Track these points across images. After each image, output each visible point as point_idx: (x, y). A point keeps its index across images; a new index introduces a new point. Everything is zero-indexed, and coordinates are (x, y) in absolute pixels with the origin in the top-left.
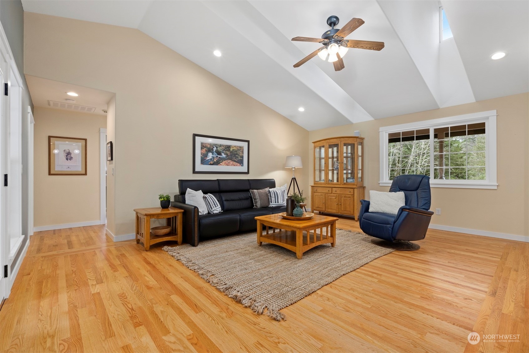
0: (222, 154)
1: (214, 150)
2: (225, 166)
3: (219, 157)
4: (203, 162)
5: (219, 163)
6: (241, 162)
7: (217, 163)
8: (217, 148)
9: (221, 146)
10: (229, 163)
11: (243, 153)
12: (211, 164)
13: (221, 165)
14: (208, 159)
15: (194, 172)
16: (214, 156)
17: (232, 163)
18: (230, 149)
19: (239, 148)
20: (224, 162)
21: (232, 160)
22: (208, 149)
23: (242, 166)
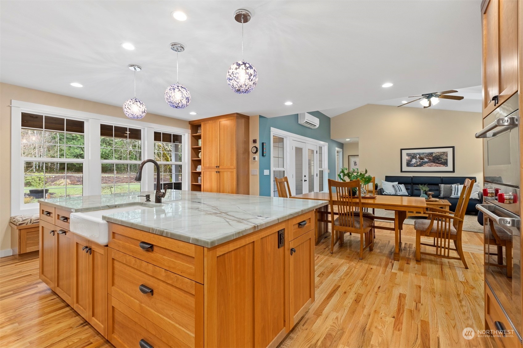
0: (425, 159)
1: (417, 157)
2: (427, 167)
3: (422, 161)
4: (409, 164)
5: (422, 165)
6: (445, 164)
7: (421, 165)
8: (420, 155)
9: (423, 154)
10: (432, 165)
11: (447, 157)
12: (415, 166)
13: (424, 166)
14: (412, 163)
15: (401, 171)
16: (417, 161)
17: (435, 165)
18: (432, 155)
19: (442, 153)
20: (427, 164)
21: (435, 163)
22: (413, 156)
23: (446, 166)
